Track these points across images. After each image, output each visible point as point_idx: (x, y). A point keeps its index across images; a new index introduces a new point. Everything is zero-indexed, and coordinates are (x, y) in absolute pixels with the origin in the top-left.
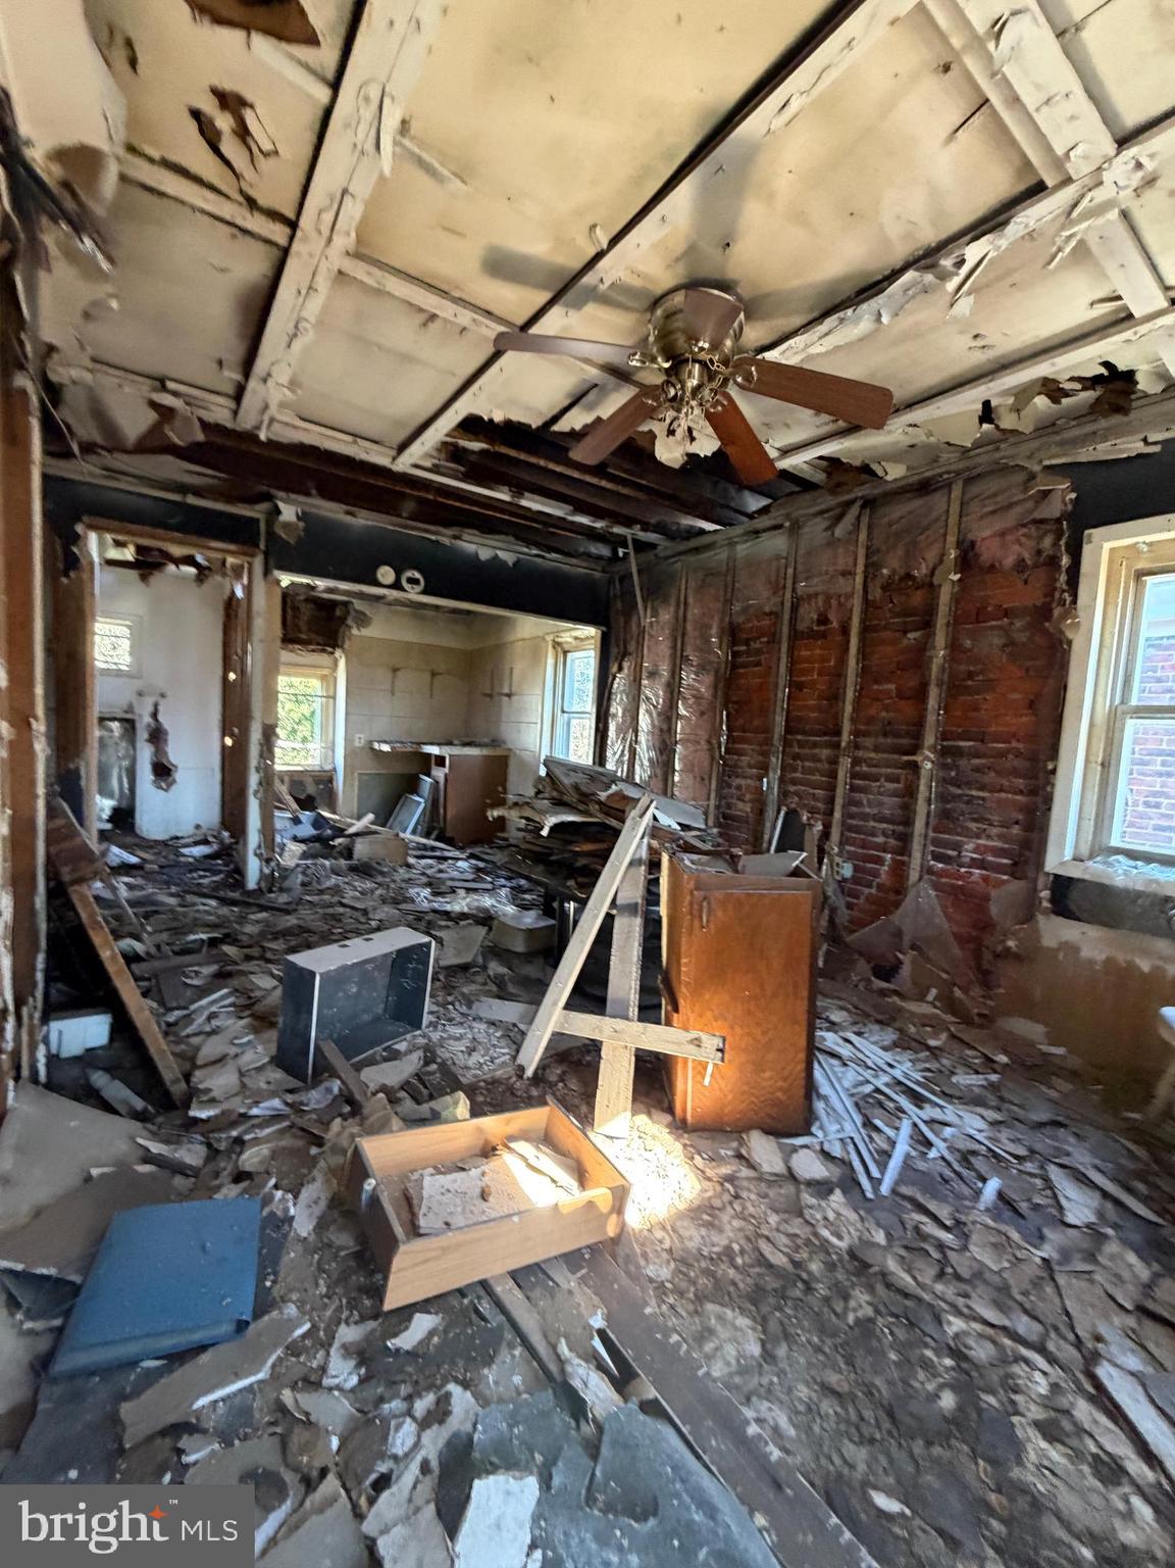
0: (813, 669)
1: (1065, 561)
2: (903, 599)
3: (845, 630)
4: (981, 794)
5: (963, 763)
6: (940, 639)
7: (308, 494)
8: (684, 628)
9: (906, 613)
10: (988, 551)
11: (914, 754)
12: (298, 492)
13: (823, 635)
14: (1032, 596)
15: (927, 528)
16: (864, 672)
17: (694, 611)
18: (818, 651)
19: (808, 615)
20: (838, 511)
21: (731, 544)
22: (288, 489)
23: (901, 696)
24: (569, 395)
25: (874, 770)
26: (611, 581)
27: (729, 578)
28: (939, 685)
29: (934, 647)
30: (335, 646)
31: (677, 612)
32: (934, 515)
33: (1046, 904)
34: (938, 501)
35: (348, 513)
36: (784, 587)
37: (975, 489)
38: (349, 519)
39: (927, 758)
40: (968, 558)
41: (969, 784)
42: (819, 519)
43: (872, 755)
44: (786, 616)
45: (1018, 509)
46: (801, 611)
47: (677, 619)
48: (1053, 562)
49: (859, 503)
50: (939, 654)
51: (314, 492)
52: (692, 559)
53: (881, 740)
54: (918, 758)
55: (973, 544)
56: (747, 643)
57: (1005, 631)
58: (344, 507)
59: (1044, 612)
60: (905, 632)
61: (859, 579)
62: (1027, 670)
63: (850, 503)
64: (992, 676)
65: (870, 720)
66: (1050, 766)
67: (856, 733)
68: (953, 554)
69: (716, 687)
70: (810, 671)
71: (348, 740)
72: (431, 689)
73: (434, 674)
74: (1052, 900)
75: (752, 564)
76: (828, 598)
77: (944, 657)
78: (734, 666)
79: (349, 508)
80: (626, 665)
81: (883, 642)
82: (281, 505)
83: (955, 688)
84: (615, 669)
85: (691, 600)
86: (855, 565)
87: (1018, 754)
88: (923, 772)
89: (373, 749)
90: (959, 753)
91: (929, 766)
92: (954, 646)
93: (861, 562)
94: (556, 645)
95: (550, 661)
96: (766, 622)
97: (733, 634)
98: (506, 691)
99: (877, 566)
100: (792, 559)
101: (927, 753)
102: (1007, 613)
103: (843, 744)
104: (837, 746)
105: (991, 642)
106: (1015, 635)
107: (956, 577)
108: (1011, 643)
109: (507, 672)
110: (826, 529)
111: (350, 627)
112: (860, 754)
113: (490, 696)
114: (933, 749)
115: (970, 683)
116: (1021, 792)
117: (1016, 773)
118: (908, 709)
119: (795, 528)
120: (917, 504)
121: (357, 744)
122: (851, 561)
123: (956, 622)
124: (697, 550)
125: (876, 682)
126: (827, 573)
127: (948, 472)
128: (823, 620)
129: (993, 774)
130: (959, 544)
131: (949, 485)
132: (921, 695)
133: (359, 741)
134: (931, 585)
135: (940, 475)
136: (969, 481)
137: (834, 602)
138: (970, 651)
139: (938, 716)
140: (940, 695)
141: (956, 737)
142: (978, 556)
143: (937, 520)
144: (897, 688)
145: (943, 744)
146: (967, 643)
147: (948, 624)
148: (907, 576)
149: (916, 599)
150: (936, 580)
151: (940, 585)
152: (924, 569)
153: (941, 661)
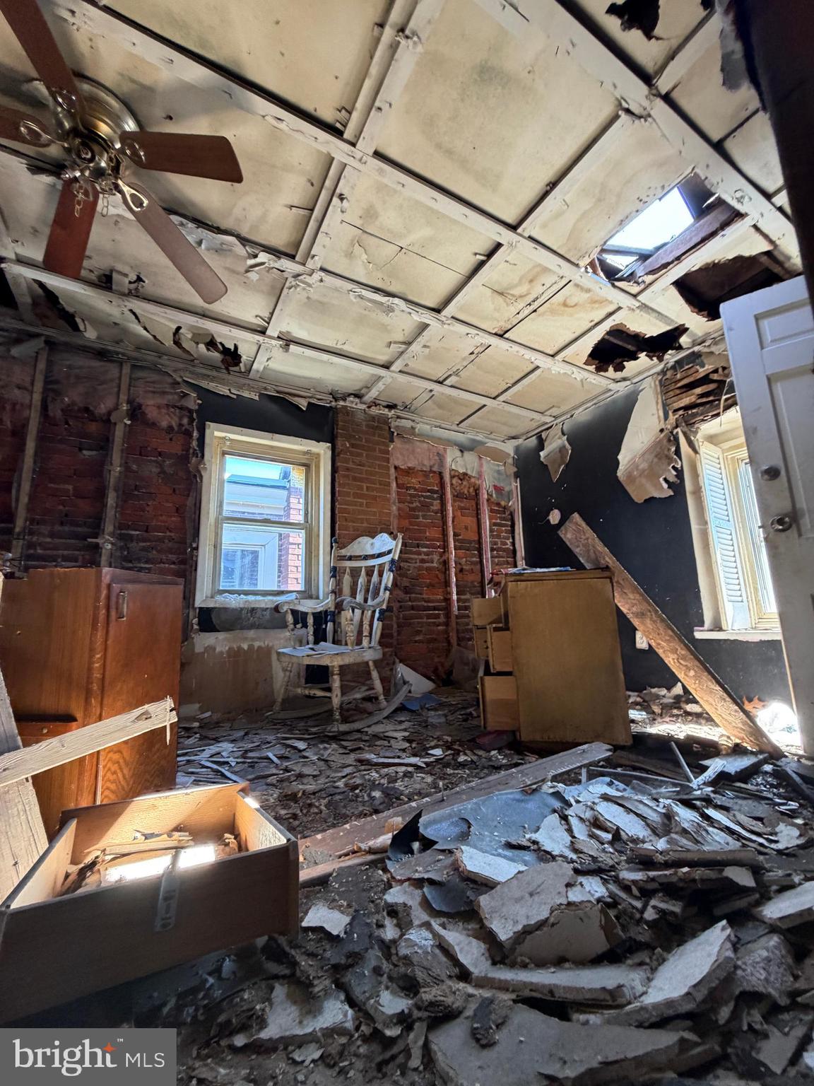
1: (195, 434)
2: (79, 424)
4: (147, 566)
5: (133, 545)
6: (116, 458)
9: (82, 435)
10: (152, 413)
11: (97, 538)
14: (176, 448)
15: (104, 382)
16: (41, 472)
23: (78, 495)
25: (49, 553)
28: (116, 490)
29: (111, 464)
32: (109, 376)
33: (196, 627)
34: (112, 369)
37: (140, 374)
39: (107, 541)
40: (137, 413)
41: (139, 560)
43: (47, 540)
45: (170, 397)
48: (188, 434)
49: (43, 339)
50: (116, 469)
53: (58, 528)
54: (100, 541)
55: (140, 406)
57: (160, 465)
59: (184, 459)
60: (81, 450)
61: (37, 397)
62: (174, 490)
63: (34, 335)
64: (153, 491)
65: (46, 512)
66: (194, 545)
67: (31, 521)
68: (125, 407)
74: (199, 624)
77: (120, 472)
81: (60, 452)
83: (126, 495)
86: (33, 385)
87: (171, 539)
88: (104, 551)
90: (131, 538)
91: (109, 546)
92: (126, 466)
93: (39, 386)
99: (58, 393)
101: (107, 537)
102: (160, 454)
103: (18, 530)
104: (8, 532)
105: (150, 469)
106: (166, 469)
107: (129, 422)
108: (163, 472)
110: (3, 345)
112: (34, 539)
114: (112, 534)
115: (136, 493)
116: (174, 563)
117: (170, 551)
118: (86, 506)
120: (96, 364)
122: (29, 380)
123: (128, 452)
125: (53, 481)
127: (123, 354)
129: (154, 552)
130: (129, 402)
131: (120, 364)
132: (101, 494)
134: (108, 421)
135: (118, 353)
136: (134, 367)
138: (134, 472)
139: (116, 512)
140: (118, 497)
141: (128, 527)
142: (144, 414)
143: (112, 380)
144: (75, 489)
145: (119, 532)
146: (134, 467)
147: (122, 451)
148: (87, 410)
149: (93, 427)
150: (113, 419)
151: (115, 424)
152: (102, 409)
153: (117, 474)
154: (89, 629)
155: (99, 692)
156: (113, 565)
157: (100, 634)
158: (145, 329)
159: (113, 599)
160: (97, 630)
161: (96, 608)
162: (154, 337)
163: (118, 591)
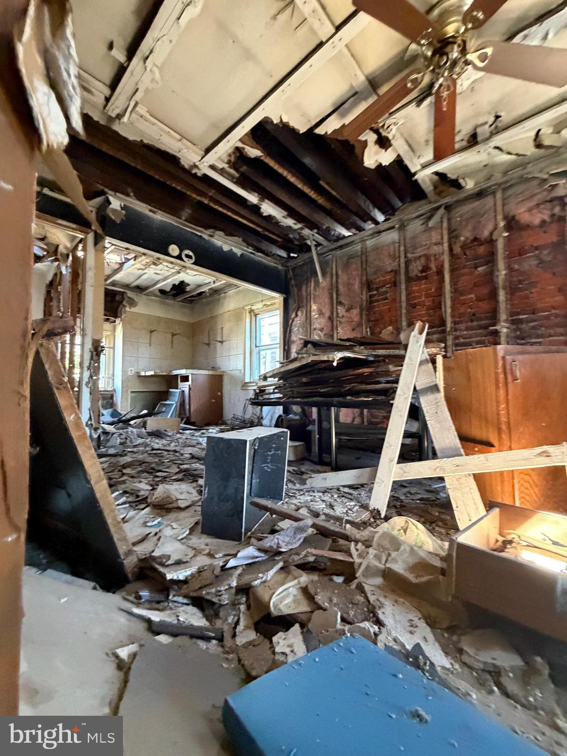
0: (422, 295)
2: (473, 251)
3: (440, 272)
4: (538, 340)
5: (523, 326)
6: (501, 264)
7: (128, 195)
8: (337, 287)
9: (476, 258)
10: (524, 218)
11: (495, 326)
12: (123, 193)
13: (426, 278)
14: (550, 238)
15: (485, 213)
16: (455, 291)
17: (343, 278)
18: (423, 286)
19: (416, 268)
20: (429, 214)
21: (363, 241)
22: (116, 190)
23: (479, 299)
24: (334, 104)
25: (467, 340)
26: (286, 272)
27: (364, 258)
28: (505, 288)
29: (498, 271)
30: (116, 317)
31: (332, 280)
32: (487, 207)
34: (489, 201)
35: (151, 211)
36: (399, 257)
37: (510, 192)
38: (151, 214)
39: (504, 327)
40: (512, 224)
41: (530, 337)
42: (417, 221)
43: (465, 333)
44: (403, 271)
45: (538, 197)
46: (411, 267)
47: (332, 284)
48: (561, 219)
49: (443, 207)
50: (502, 273)
51: (132, 194)
52: (338, 252)
53: (470, 324)
54: (498, 327)
55: (513, 217)
56: (377, 289)
57: (538, 257)
58: (149, 207)
59: (560, 243)
60: (476, 268)
61: (446, 245)
62: (554, 274)
63: (438, 208)
64: (533, 280)
65: (461, 315)
67: (455, 323)
68: (502, 224)
69: (361, 314)
70: (420, 297)
71: (124, 371)
72: (172, 342)
73: (173, 335)
75: (376, 248)
76: (427, 257)
77: (506, 275)
78: (371, 302)
79: (152, 208)
80: (299, 313)
81: (463, 275)
82: (111, 199)
83: (512, 290)
84: (293, 315)
85: (340, 273)
86: (442, 238)
87: (557, 316)
88: (502, 334)
89: (139, 376)
90: (521, 321)
91: (505, 330)
92: (509, 268)
93: (446, 238)
94: (251, 311)
95: (248, 320)
96: (388, 277)
97: (369, 285)
98: (219, 339)
99: (457, 237)
100: (402, 242)
101: (503, 324)
102: (537, 248)
103: (448, 329)
104: (444, 331)
105: (530, 264)
106: (543, 258)
107: (507, 234)
108: (541, 262)
109: (219, 330)
110: (423, 224)
111: (125, 306)
112: (458, 333)
113: (208, 345)
114: (506, 321)
115: (520, 286)
117: (557, 325)
118: (485, 306)
119: (402, 227)
120: (476, 204)
121: (129, 373)
122: (439, 237)
123: (509, 257)
124: (341, 247)
125: (462, 295)
126: (426, 245)
127: (495, 185)
128: (425, 269)
129: (543, 329)
130: (505, 218)
131: (494, 193)
132: (494, 295)
133: (131, 372)
134: (491, 240)
135: (491, 187)
136: (505, 190)
137: (432, 258)
138: (518, 270)
139: (506, 304)
140: (506, 293)
141: (518, 314)
142: (517, 222)
143: (489, 209)
144: (476, 296)
145: (510, 318)
146: (516, 267)
147: (505, 258)
148: (475, 239)
149: (482, 250)
150: (494, 237)
151: (497, 240)
152: (486, 233)
153: (503, 277)
154: (493, 388)
155: (507, 431)
156: (510, 343)
157: (502, 392)
158: (509, 153)
159: (508, 367)
160: (499, 389)
161: (497, 374)
162: (517, 154)
163: (511, 361)
